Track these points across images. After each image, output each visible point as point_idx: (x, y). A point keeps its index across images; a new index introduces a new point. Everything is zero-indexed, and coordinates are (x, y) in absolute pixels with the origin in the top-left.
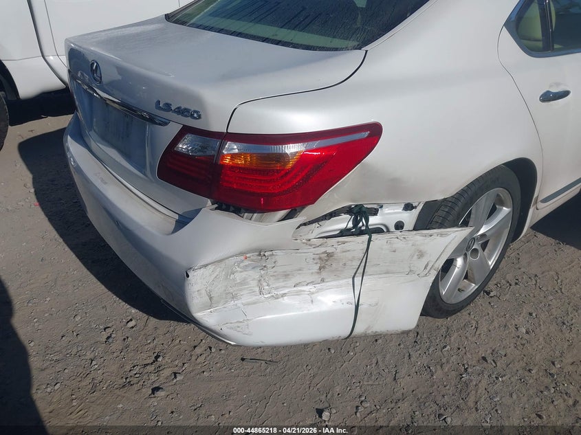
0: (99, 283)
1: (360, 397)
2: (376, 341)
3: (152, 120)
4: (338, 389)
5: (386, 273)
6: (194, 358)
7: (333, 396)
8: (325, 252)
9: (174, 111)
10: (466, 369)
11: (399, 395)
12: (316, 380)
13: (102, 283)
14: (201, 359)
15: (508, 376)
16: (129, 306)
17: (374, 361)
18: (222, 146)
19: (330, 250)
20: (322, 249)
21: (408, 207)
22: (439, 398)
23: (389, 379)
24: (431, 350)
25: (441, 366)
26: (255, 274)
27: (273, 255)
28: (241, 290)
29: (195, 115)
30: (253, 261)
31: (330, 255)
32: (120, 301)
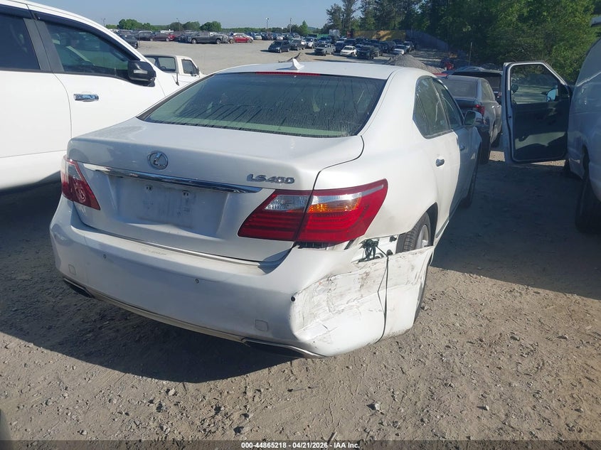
0: (109, 370)
1: (389, 390)
2: (375, 353)
3: (242, 190)
4: (372, 389)
5: (395, 285)
6: (250, 400)
7: (371, 394)
8: (366, 273)
9: (269, 180)
10: (442, 356)
11: (412, 382)
12: (353, 388)
13: (114, 368)
14: (257, 399)
15: (467, 352)
16: (156, 380)
17: (383, 366)
18: (310, 200)
19: (367, 270)
20: (364, 270)
21: (392, 239)
22: (438, 375)
23: (400, 374)
24: (413, 349)
25: (426, 357)
26: (324, 297)
27: (335, 279)
28: (319, 310)
29: (289, 181)
30: (323, 285)
31: (367, 274)
32: (144, 378)
